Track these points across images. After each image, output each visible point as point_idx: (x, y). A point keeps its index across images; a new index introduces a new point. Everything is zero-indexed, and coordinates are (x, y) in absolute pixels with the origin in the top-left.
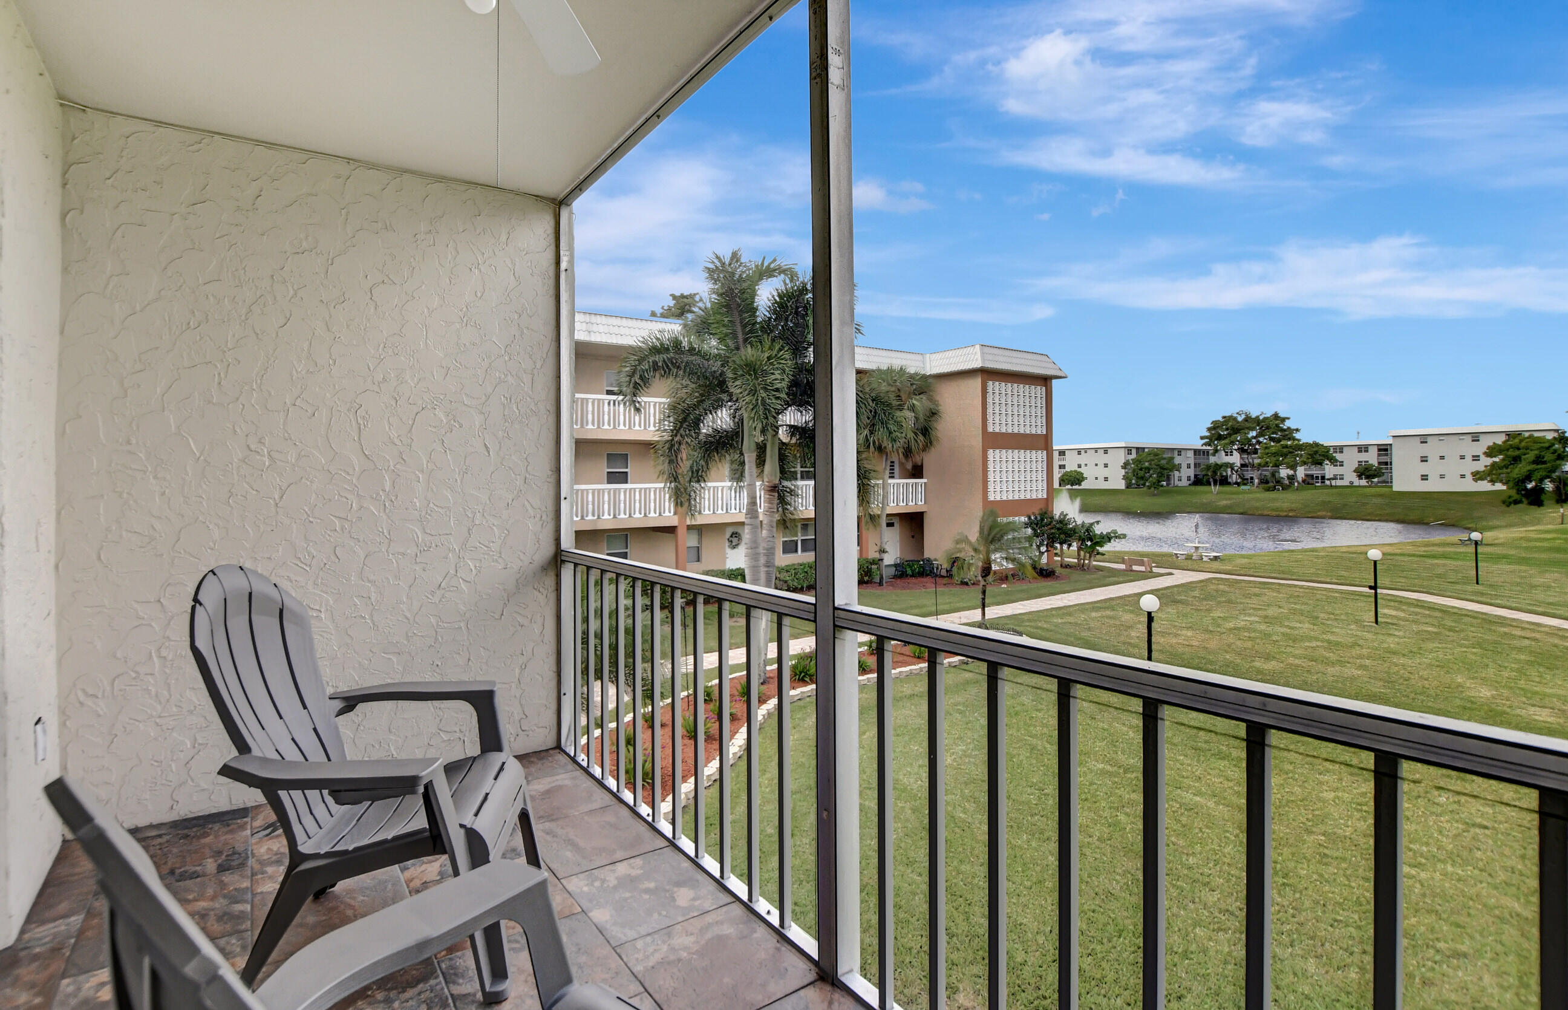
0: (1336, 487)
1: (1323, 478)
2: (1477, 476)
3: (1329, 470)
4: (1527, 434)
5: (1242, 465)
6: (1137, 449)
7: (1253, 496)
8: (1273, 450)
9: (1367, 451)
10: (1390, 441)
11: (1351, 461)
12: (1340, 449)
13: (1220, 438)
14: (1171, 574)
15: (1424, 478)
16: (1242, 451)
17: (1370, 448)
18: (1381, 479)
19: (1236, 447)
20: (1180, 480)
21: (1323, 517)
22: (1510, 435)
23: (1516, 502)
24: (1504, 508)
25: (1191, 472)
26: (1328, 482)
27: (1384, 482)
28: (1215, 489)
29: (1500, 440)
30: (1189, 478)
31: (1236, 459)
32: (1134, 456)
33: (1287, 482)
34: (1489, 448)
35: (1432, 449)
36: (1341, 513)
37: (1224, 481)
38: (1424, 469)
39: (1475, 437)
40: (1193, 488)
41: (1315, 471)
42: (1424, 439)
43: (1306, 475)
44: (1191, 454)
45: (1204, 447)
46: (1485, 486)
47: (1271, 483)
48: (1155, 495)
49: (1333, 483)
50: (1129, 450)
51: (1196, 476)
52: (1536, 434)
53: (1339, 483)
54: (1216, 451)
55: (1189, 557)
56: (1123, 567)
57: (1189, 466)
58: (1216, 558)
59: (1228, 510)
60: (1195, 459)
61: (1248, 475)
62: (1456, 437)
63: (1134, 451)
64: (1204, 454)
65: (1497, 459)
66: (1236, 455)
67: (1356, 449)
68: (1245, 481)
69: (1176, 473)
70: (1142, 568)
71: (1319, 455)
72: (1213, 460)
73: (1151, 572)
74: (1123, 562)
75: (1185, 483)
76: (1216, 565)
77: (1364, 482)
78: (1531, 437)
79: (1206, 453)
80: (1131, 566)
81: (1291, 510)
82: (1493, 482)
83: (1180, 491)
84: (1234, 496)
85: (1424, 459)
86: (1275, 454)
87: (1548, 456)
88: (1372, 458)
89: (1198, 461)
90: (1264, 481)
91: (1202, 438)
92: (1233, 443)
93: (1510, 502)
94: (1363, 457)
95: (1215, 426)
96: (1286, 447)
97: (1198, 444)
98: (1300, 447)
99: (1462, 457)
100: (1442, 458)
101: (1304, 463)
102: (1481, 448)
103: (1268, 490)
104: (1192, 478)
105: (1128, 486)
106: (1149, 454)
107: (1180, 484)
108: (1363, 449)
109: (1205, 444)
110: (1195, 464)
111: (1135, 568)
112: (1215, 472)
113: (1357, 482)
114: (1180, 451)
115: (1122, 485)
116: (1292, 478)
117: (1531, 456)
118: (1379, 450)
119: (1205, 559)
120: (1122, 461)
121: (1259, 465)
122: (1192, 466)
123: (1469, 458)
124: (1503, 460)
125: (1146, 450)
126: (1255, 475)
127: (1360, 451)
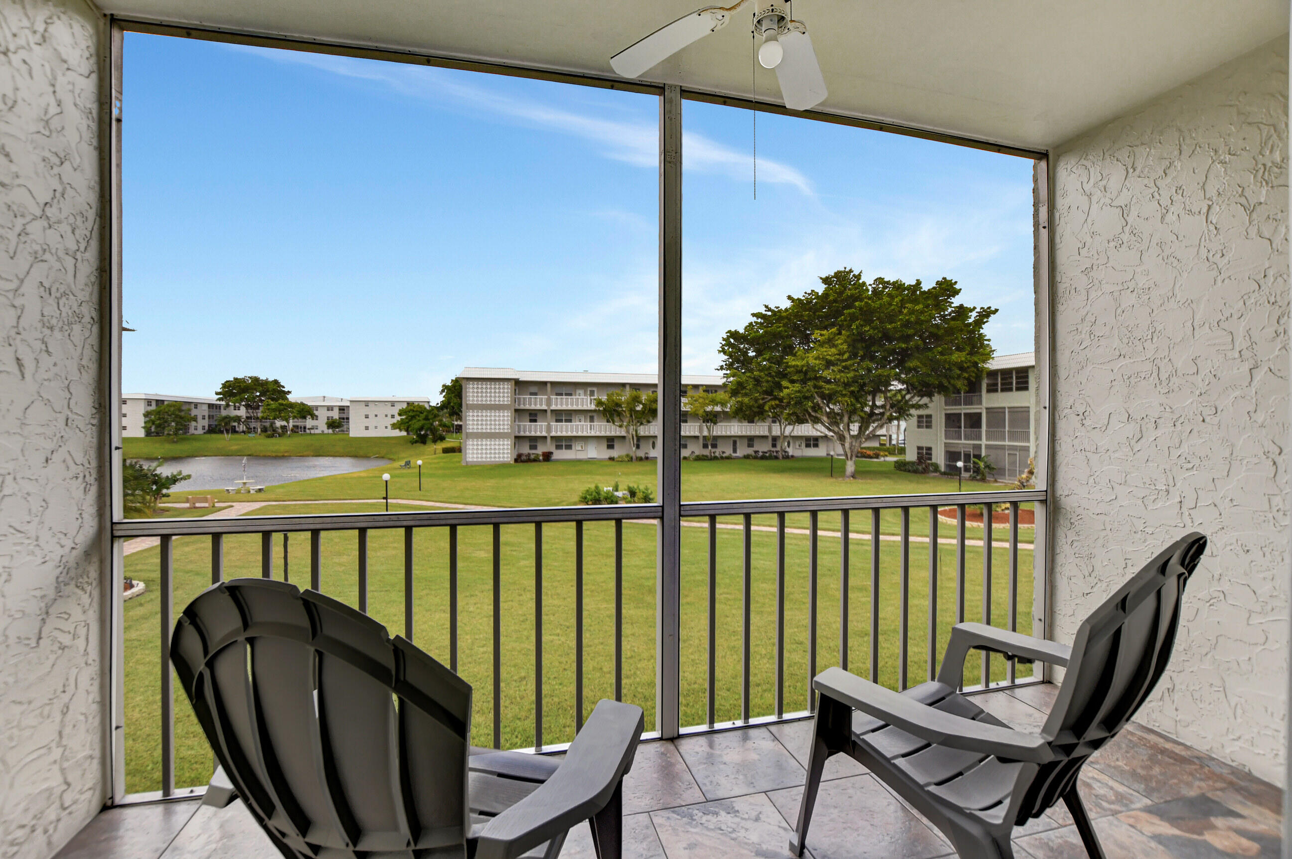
0: (314, 434)
1: (305, 428)
2: (394, 426)
3: (309, 422)
4: (416, 404)
5: (247, 418)
6: (157, 401)
7: (258, 442)
8: (273, 406)
9: (332, 410)
10: (348, 404)
11: (323, 416)
12: (317, 407)
13: (232, 395)
14: (232, 506)
15: (367, 428)
16: (247, 406)
17: (334, 408)
18: (340, 429)
19: (244, 403)
20: (196, 429)
21: (308, 456)
22: (408, 403)
23: (416, 442)
24: (410, 444)
25: (206, 423)
26: (308, 431)
27: (343, 431)
28: (227, 436)
29: (405, 406)
30: (204, 428)
31: (242, 412)
32: (153, 407)
33: (280, 431)
34: (400, 410)
35: (371, 411)
36: (319, 453)
37: (234, 431)
38: (367, 422)
39: (393, 404)
40: (208, 436)
41: (300, 423)
42: (367, 403)
43: (294, 426)
44: (206, 407)
45: (218, 402)
46: (397, 433)
47: (270, 432)
48: (174, 442)
49: (312, 431)
50: (149, 402)
51: (209, 426)
52: (421, 404)
53: (317, 431)
54: (228, 406)
55: (238, 492)
56: (187, 505)
57: (204, 418)
58: (260, 490)
59: (239, 454)
60: (209, 411)
61: (252, 425)
62: (383, 403)
63: (154, 404)
64: (216, 408)
65: (404, 417)
66: (243, 409)
67: (326, 409)
68: (249, 430)
69: (193, 424)
70: (206, 505)
71: (305, 411)
72: (224, 413)
73: (214, 506)
74: (187, 501)
75: (200, 431)
76: (261, 496)
77: (330, 431)
78: (418, 405)
79: (218, 407)
80: (194, 504)
81: (286, 452)
82: (401, 430)
83: (195, 438)
84: (244, 442)
85: (367, 417)
86: (274, 410)
87: (430, 417)
88: (336, 415)
89: (211, 414)
90: (264, 430)
91: (217, 394)
92: (242, 400)
93: (413, 442)
94: (330, 414)
95: (226, 385)
96: (282, 405)
97: (213, 398)
98: (292, 405)
99: (386, 416)
100: (376, 416)
101: (295, 417)
102: (395, 411)
103: (268, 437)
104: (207, 428)
105: (148, 433)
106: (168, 405)
107: (196, 432)
108: (330, 408)
109: (219, 399)
110: (209, 416)
111: (198, 505)
112: (226, 424)
113: (326, 431)
114: (196, 405)
115: (141, 434)
116: (284, 428)
117: (423, 416)
118: (340, 409)
119: (252, 492)
120: (143, 411)
121: (263, 418)
122: (207, 417)
123: (389, 416)
124: (406, 418)
125: (166, 403)
126: (258, 425)
127: (328, 410)
